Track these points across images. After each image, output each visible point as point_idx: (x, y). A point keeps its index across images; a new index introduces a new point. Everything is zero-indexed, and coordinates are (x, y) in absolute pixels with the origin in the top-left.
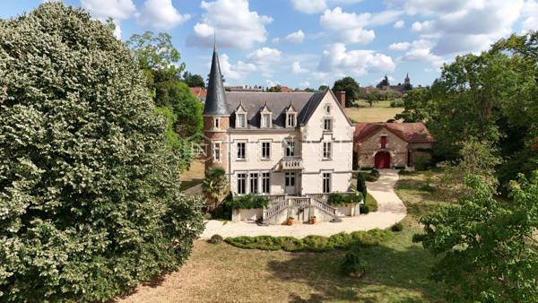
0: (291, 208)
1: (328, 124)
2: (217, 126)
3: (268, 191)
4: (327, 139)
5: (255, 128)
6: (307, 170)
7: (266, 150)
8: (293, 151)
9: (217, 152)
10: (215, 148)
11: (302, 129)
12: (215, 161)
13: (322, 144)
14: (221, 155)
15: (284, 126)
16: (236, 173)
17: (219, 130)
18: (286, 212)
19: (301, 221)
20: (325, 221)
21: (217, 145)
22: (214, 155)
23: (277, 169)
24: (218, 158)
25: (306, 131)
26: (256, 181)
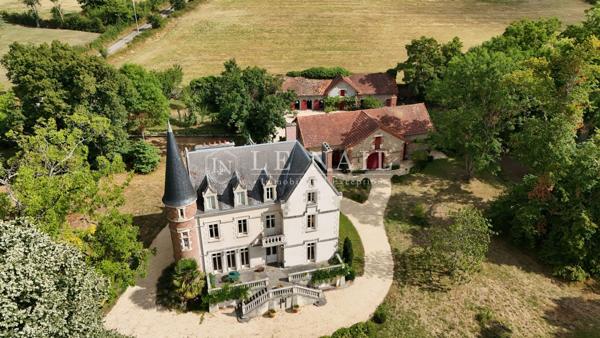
0: (273, 300)
1: (312, 197)
2: (182, 214)
3: (248, 262)
4: (311, 211)
5: (228, 207)
6: (289, 244)
7: (243, 226)
8: (273, 223)
9: (186, 240)
10: (183, 237)
11: (283, 206)
12: (184, 248)
13: (306, 217)
14: (190, 243)
15: (262, 201)
16: (210, 254)
17: (185, 219)
18: (267, 304)
19: (283, 308)
20: (309, 304)
21: (185, 234)
22: (183, 243)
23: (256, 243)
24: (187, 245)
25: (287, 208)
26: (233, 257)
